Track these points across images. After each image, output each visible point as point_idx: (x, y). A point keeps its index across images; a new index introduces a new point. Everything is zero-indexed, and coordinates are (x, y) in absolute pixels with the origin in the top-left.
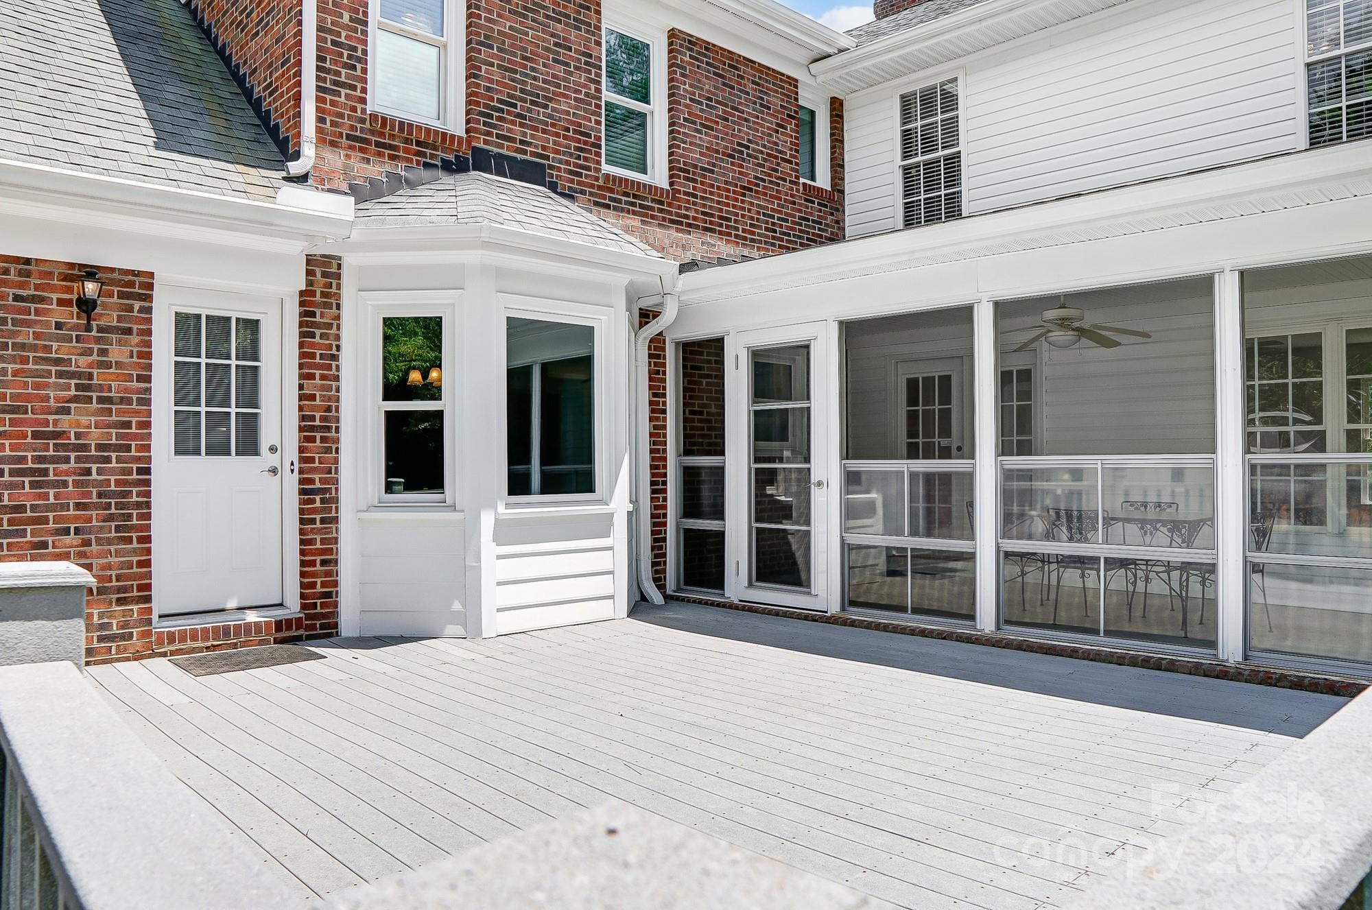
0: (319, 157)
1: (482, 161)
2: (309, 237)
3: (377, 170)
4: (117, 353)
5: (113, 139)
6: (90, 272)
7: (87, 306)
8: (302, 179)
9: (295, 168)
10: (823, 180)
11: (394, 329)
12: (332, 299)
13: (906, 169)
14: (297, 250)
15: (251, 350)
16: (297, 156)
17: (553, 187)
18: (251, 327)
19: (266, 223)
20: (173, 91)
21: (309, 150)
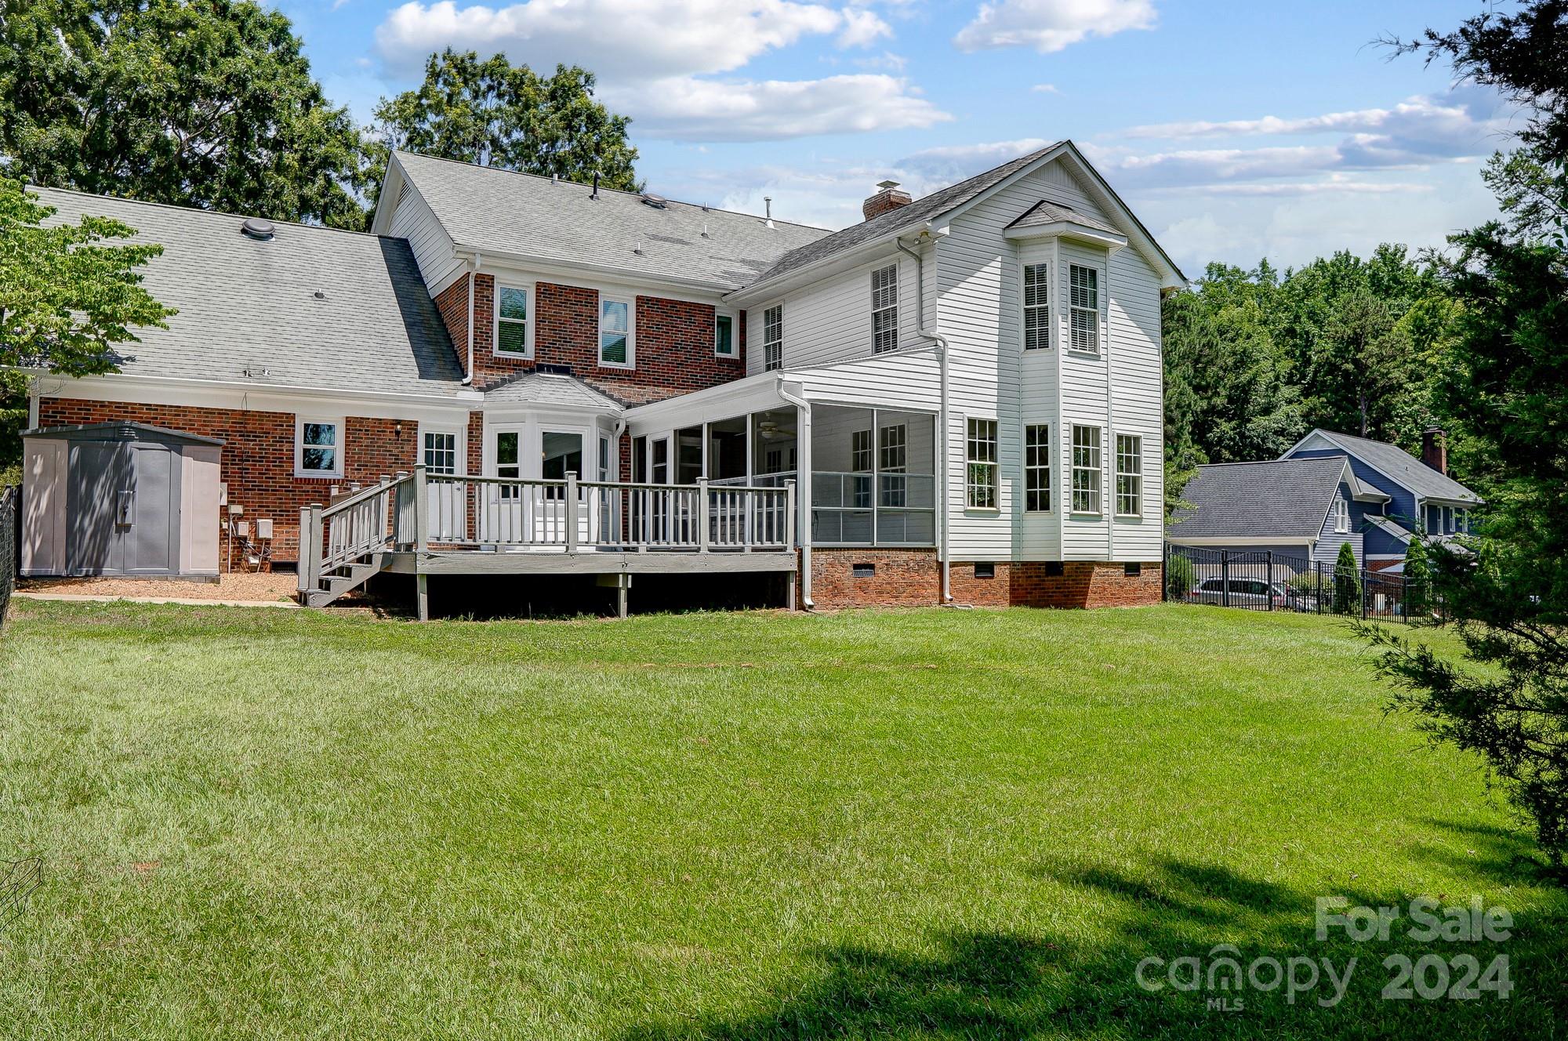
0: (474, 376)
1: (540, 369)
2: (469, 407)
3: (496, 376)
4: (407, 448)
5: (406, 377)
6: (398, 422)
7: (398, 433)
8: (468, 385)
9: (465, 381)
10: (734, 354)
11: (503, 438)
12: (479, 427)
13: (767, 348)
14: (467, 411)
15: (451, 445)
16: (466, 376)
17: (573, 375)
18: (451, 439)
19: (453, 403)
20: (426, 350)
21: (470, 374)
